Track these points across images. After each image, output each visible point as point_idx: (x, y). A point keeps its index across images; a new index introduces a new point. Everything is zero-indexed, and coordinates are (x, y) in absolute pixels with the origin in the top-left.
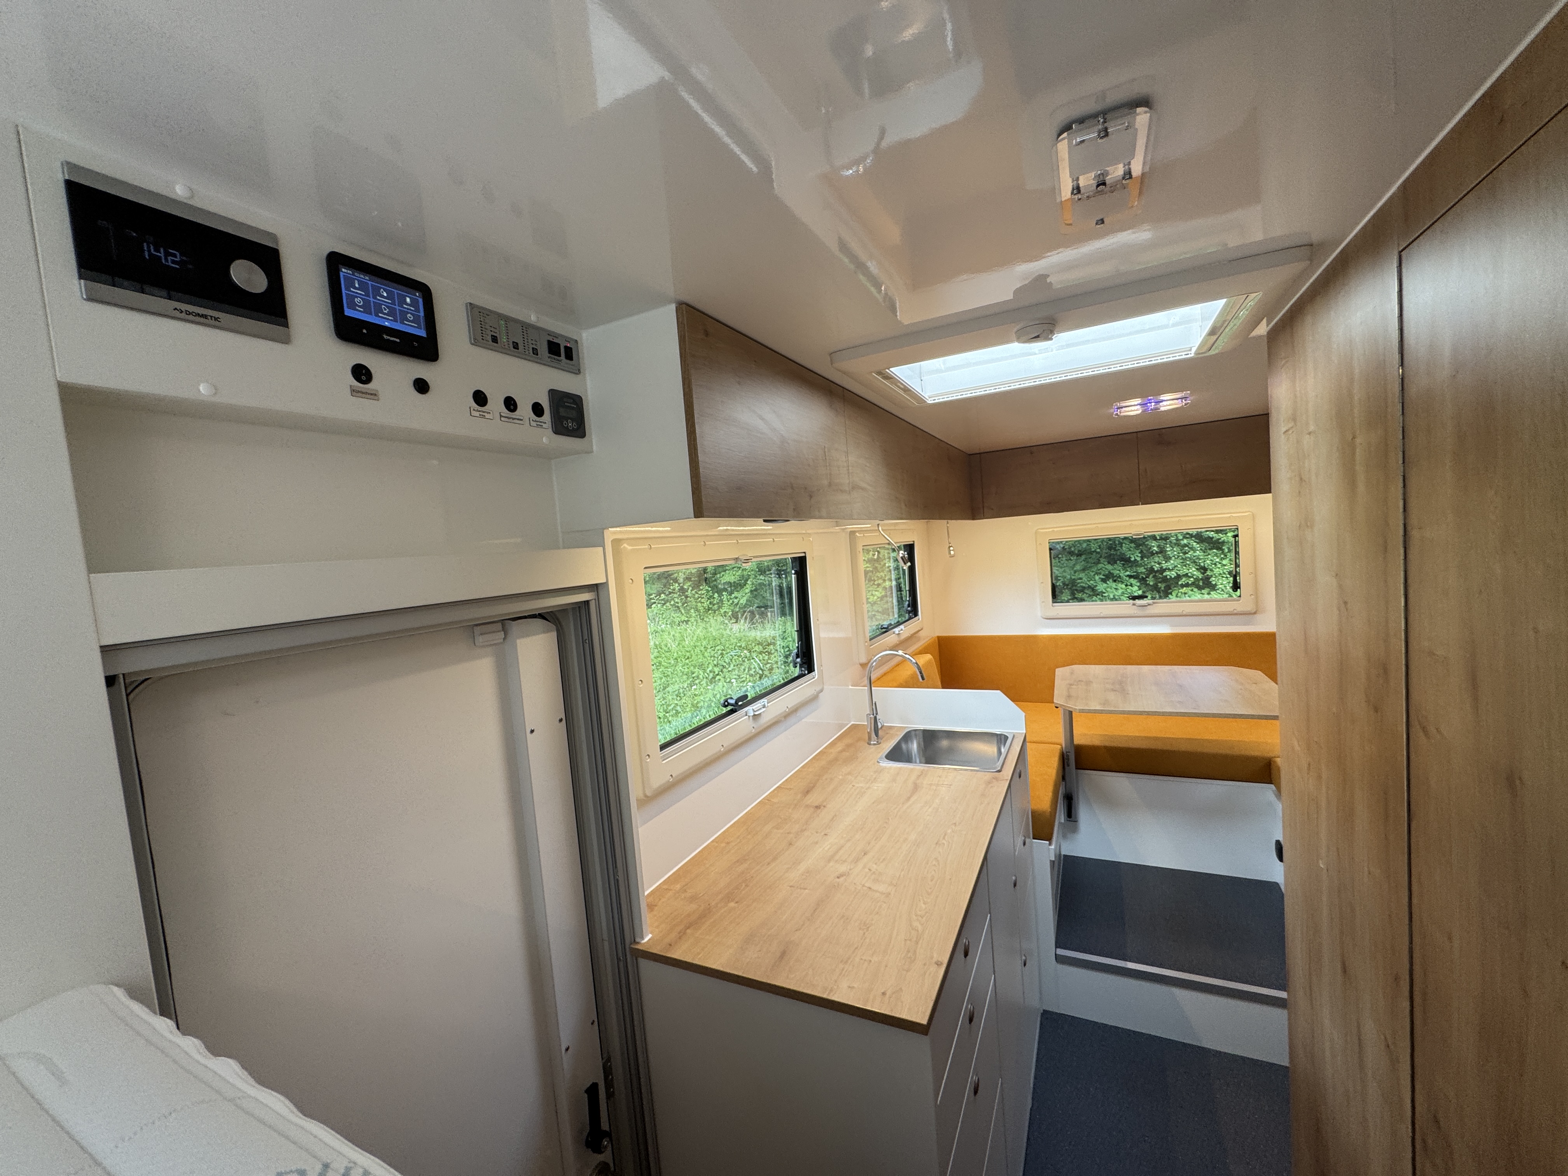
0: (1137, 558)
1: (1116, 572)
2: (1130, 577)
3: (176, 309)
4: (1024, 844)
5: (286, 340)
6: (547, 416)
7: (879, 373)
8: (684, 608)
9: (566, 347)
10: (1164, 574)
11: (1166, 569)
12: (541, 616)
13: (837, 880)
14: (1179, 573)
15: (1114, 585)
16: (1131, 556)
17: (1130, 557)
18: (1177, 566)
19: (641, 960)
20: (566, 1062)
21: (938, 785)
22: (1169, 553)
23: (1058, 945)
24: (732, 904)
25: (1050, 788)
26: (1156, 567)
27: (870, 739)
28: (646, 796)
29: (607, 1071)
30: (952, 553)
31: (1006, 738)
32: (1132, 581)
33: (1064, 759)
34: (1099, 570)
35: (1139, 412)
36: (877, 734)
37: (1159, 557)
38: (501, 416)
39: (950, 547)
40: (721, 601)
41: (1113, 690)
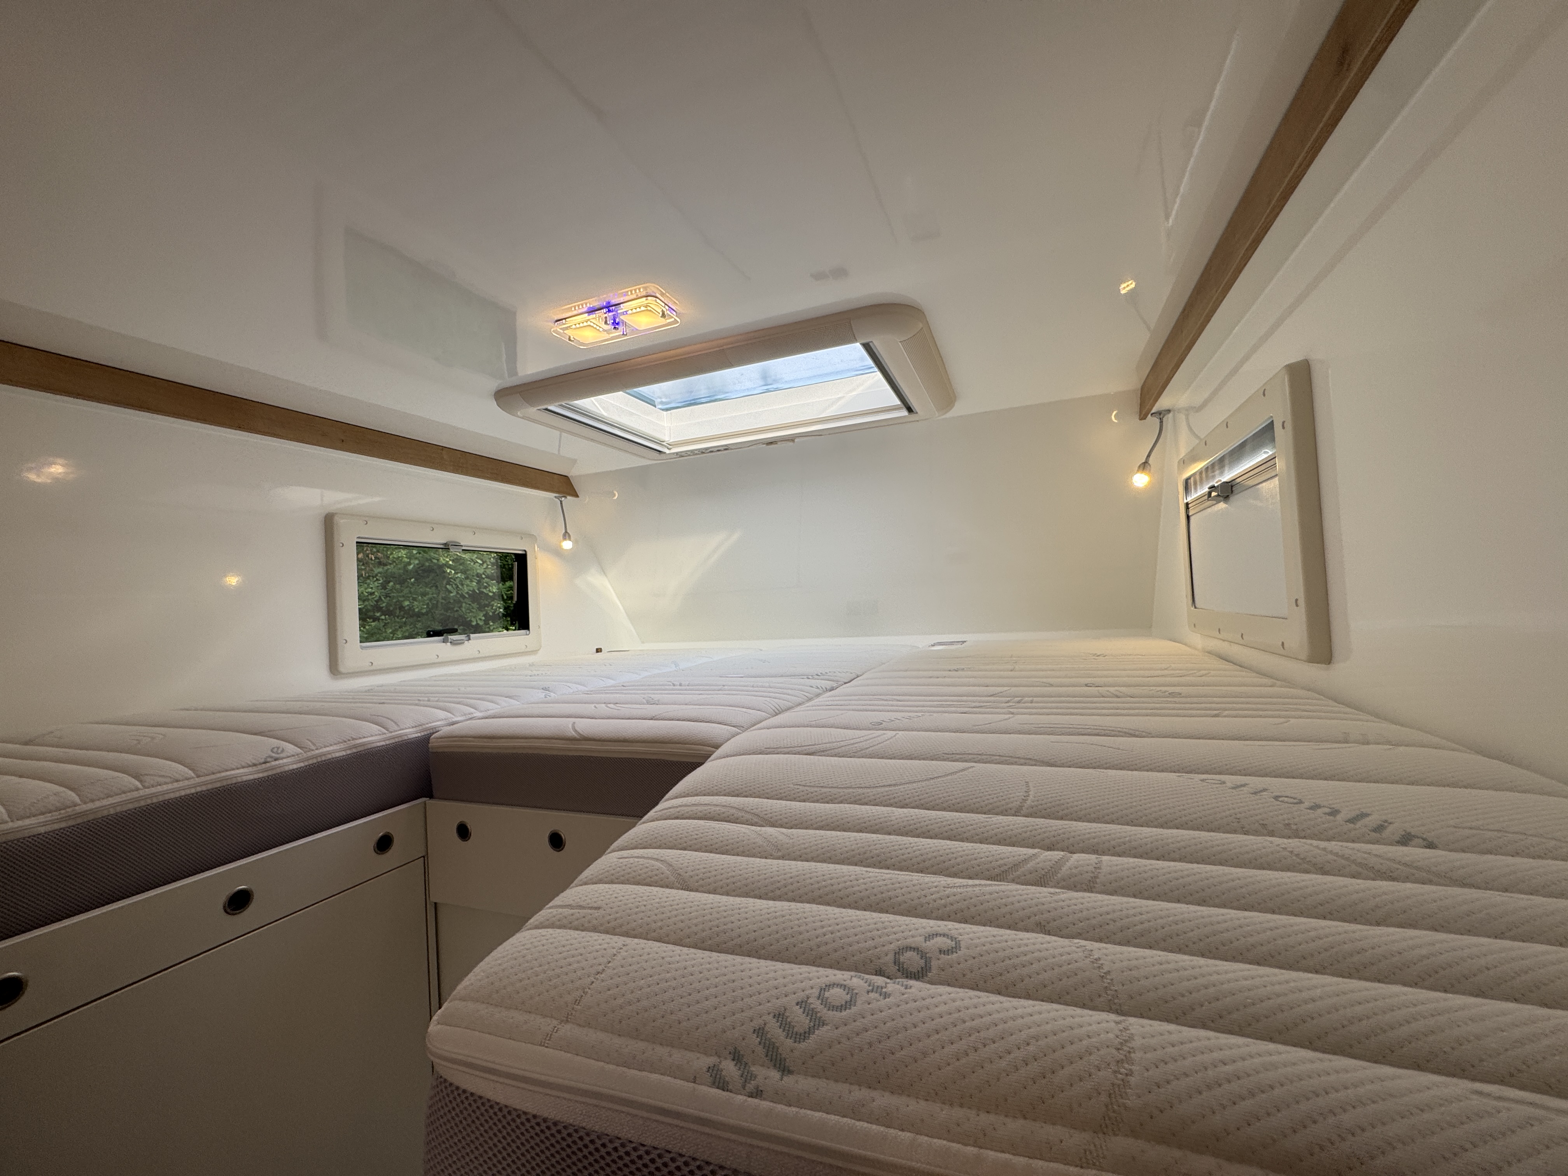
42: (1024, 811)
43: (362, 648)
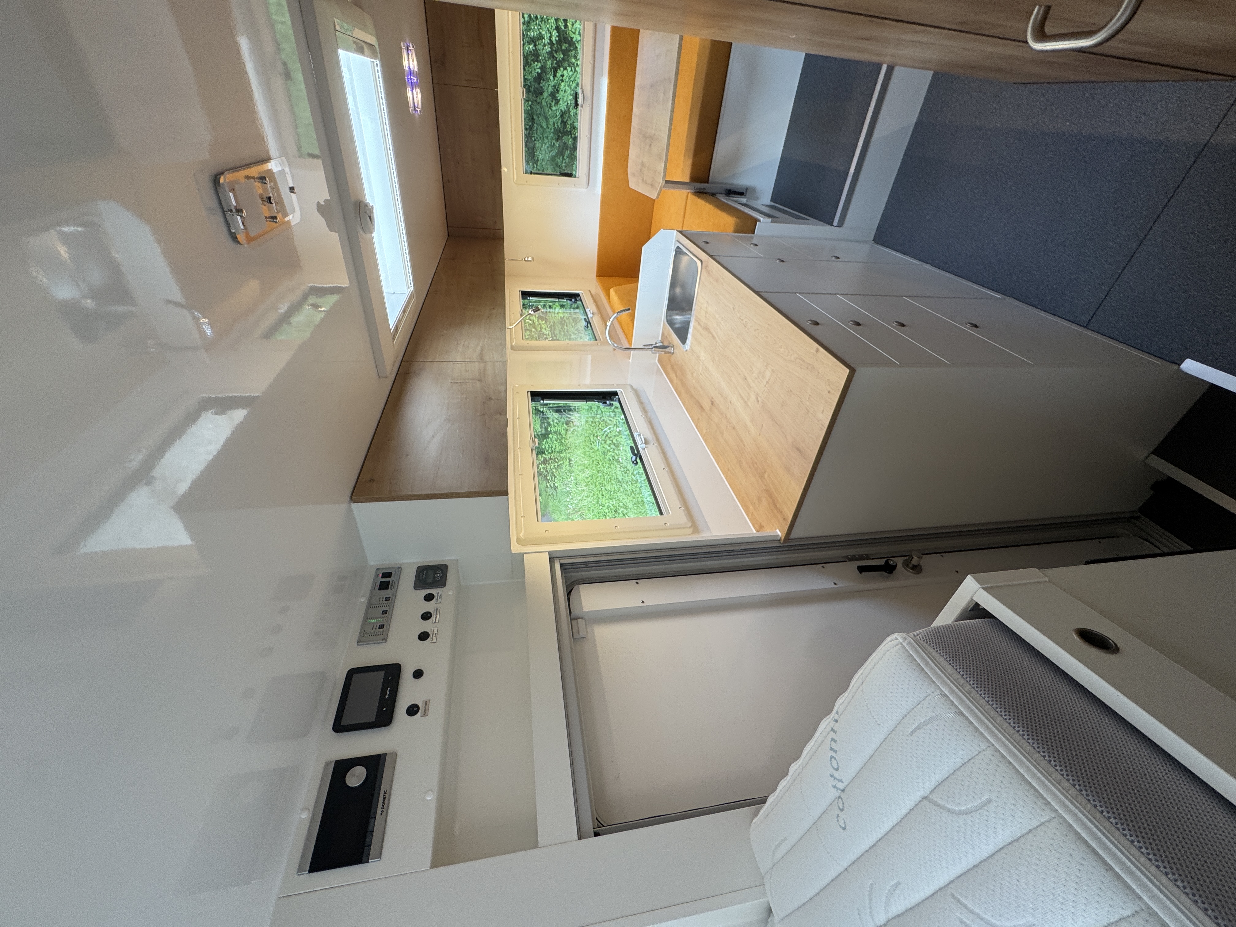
0: (538, 67)
1: (550, 89)
2: (555, 76)
3: (381, 814)
4: (756, 245)
5: (395, 755)
6: (433, 591)
7: (394, 338)
8: (559, 461)
9: (382, 577)
10: (554, 42)
11: (550, 40)
12: (569, 594)
13: (760, 402)
14: (554, 27)
15: (561, 93)
16: (536, 71)
17: (537, 73)
18: (548, 29)
19: (792, 536)
20: (841, 585)
21: (707, 312)
22: (535, 34)
23: (831, 223)
24: (766, 475)
25: (719, 212)
26: (548, 49)
27: (669, 353)
28: (691, 527)
29: (853, 559)
30: (530, 259)
31: (678, 247)
32: (559, 74)
33: (700, 193)
34: (547, 105)
35: (419, 90)
36: (666, 347)
37: (539, 44)
38: (435, 622)
39: (525, 260)
40: (555, 432)
41: (650, 146)
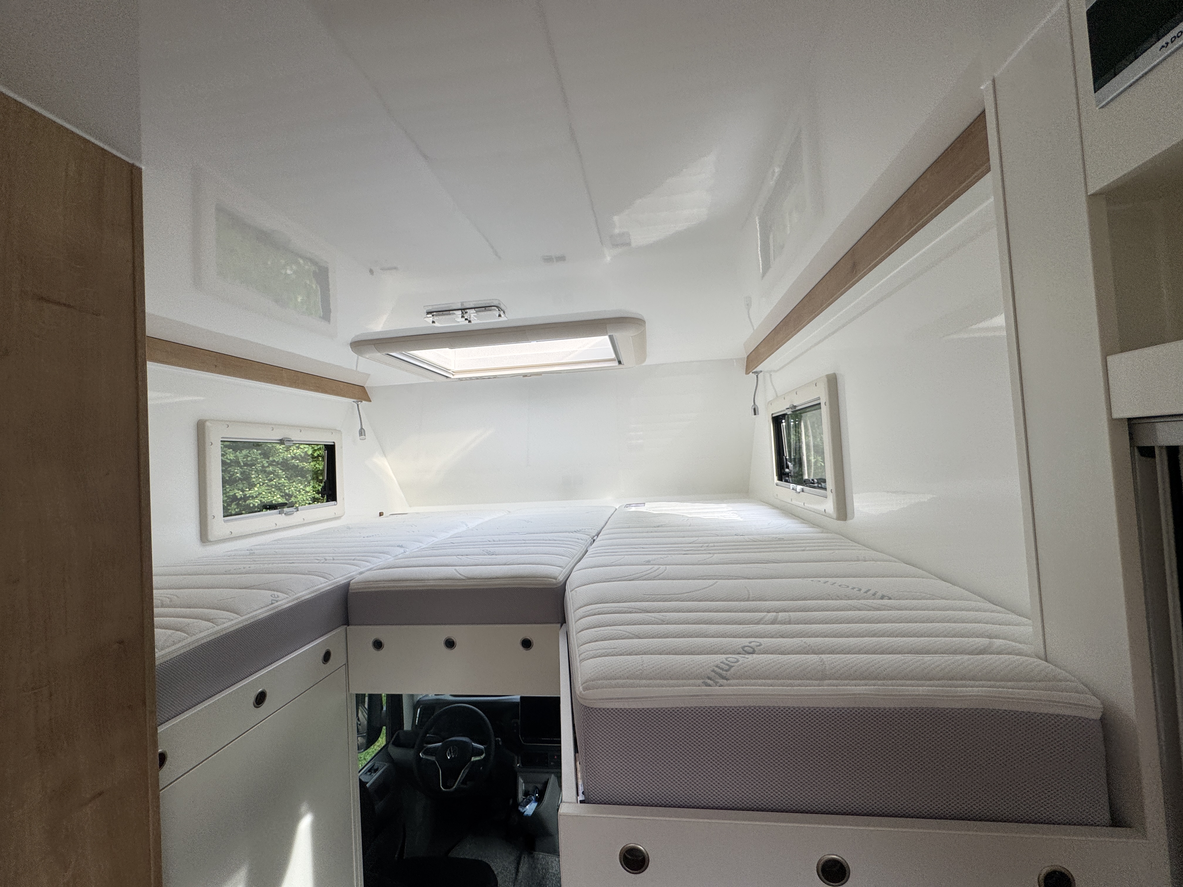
42: (751, 599)
43: (225, 521)
